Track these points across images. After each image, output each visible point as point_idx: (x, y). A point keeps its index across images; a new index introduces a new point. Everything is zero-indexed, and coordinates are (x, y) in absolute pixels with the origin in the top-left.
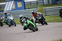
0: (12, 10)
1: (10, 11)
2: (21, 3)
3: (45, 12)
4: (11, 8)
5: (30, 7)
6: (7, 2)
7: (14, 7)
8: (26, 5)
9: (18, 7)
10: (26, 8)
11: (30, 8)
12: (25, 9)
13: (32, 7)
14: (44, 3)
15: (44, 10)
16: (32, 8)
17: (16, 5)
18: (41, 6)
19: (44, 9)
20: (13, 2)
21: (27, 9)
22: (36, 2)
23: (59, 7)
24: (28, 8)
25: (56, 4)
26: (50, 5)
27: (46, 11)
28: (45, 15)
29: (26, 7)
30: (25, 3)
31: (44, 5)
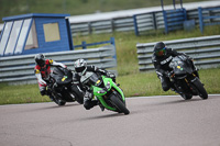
0: (24, 52)
1: (18, 54)
2: (56, 25)
3: (141, 59)
4: (21, 43)
5: (88, 40)
6: (9, 25)
7: (30, 42)
8: (73, 35)
9: (47, 40)
10: (74, 44)
11: (90, 45)
12: (71, 49)
13: (95, 41)
14: (137, 28)
15: (139, 51)
16: (95, 44)
17: (40, 34)
18: (127, 36)
19: (139, 48)
20: (28, 22)
21: (77, 47)
22: (109, 23)
23: (193, 39)
24: (80, 43)
25: (182, 29)
26: (160, 34)
27: (144, 54)
28: (143, 67)
29: (73, 40)
30: (72, 27)
31: (138, 34)
